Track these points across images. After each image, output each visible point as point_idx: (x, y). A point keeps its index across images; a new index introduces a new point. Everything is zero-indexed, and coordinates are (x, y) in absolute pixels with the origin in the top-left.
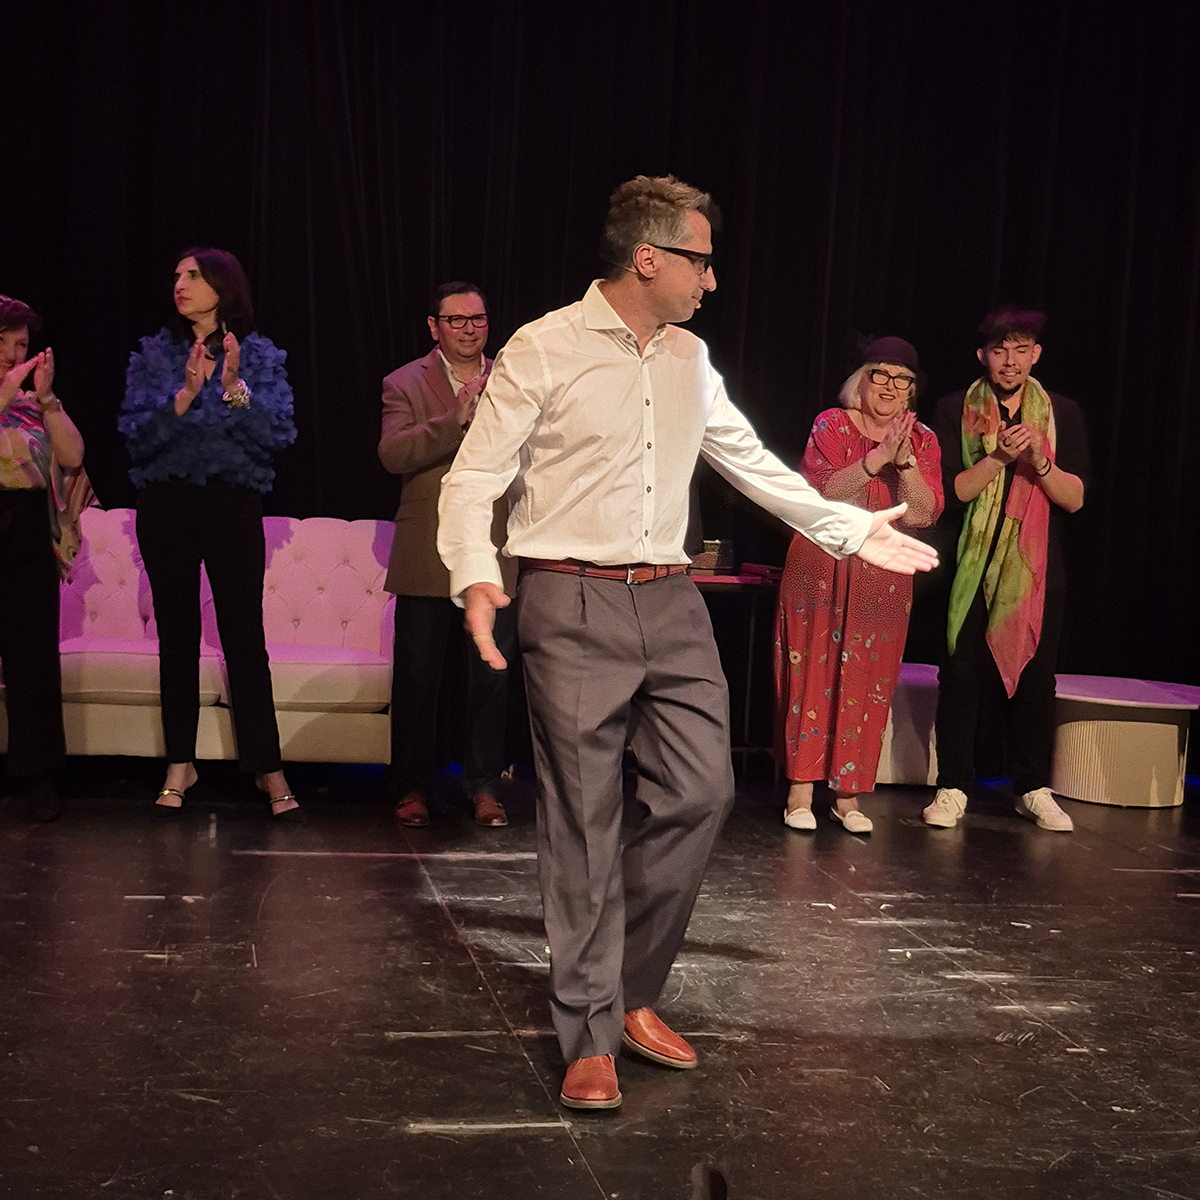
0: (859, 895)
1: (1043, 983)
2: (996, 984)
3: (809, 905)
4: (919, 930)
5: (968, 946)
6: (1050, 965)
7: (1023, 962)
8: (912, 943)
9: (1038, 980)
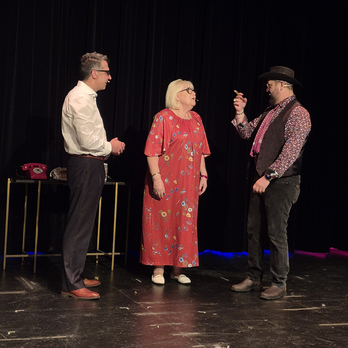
0: (138, 303)
1: (210, 336)
2: (193, 337)
3: (119, 308)
4: (162, 316)
5: (181, 322)
6: (213, 328)
7: (203, 327)
8: (159, 322)
9: (209, 334)
